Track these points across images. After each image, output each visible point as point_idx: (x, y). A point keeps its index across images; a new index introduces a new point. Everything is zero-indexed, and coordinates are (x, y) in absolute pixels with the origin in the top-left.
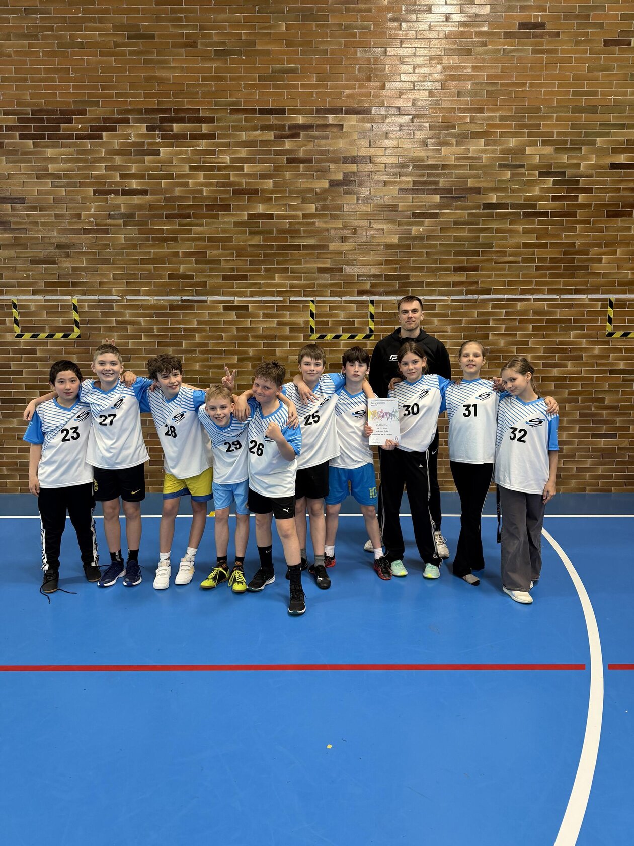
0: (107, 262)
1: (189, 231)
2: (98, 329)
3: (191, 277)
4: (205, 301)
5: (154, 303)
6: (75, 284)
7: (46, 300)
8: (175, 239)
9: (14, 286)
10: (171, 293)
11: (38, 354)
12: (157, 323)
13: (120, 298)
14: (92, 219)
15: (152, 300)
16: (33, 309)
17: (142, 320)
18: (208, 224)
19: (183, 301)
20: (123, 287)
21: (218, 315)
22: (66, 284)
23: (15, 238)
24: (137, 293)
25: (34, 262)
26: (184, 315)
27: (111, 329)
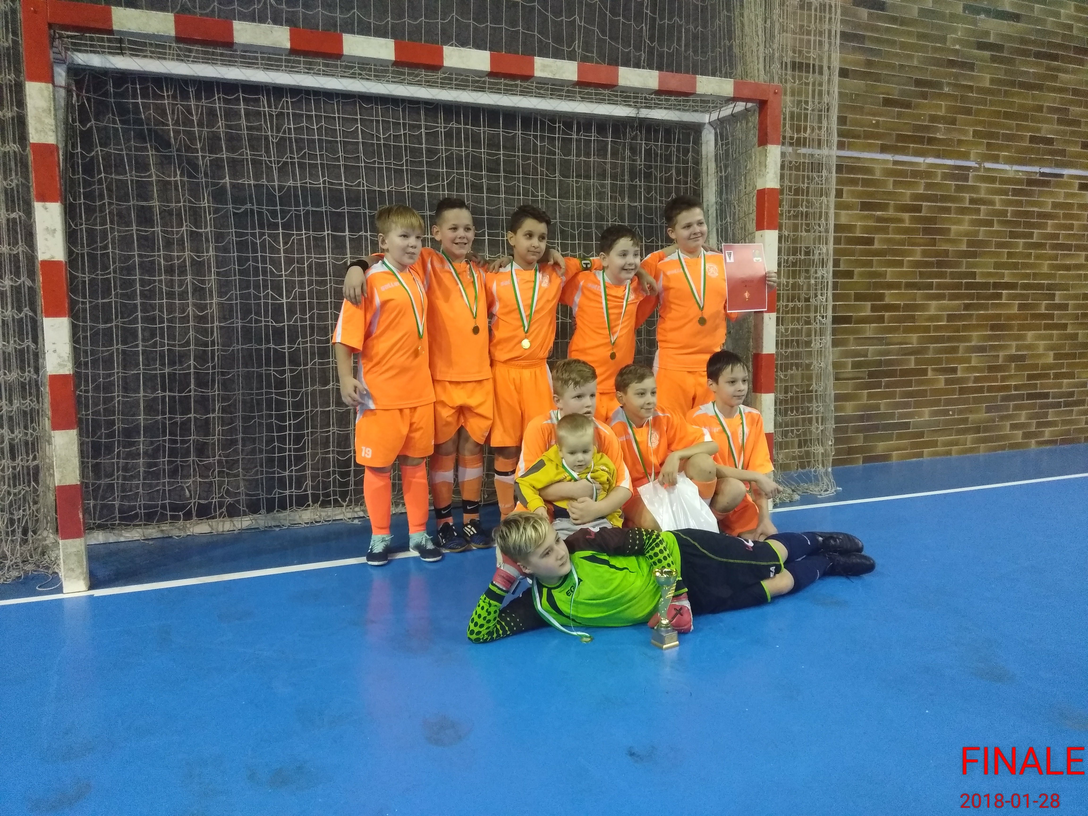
0: (968, 112)
1: (1055, 78)
2: (948, 210)
3: (1050, 141)
4: (1061, 176)
5: (1011, 175)
6: (931, 141)
7: (895, 163)
8: (1040, 87)
9: (858, 137)
10: (1030, 162)
11: (877, 246)
12: (1010, 203)
13: (977, 166)
14: (957, 47)
15: (1011, 170)
16: (878, 175)
17: (997, 198)
18: (1074, 72)
19: (1043, 174)
20: (982, 150)
21: (1073, 195)
22: (920, 140)
23: (869, 63)
24: (995, 159)
25: (888, 102)
26: (1041, 193)
27: (962, 211)
